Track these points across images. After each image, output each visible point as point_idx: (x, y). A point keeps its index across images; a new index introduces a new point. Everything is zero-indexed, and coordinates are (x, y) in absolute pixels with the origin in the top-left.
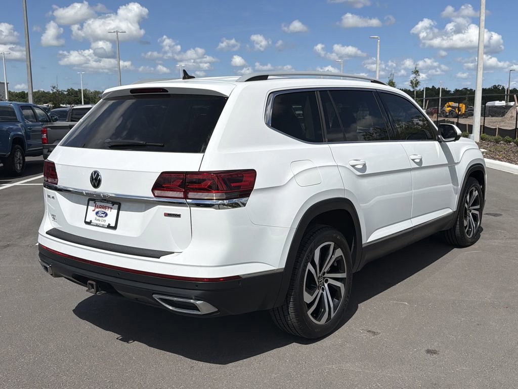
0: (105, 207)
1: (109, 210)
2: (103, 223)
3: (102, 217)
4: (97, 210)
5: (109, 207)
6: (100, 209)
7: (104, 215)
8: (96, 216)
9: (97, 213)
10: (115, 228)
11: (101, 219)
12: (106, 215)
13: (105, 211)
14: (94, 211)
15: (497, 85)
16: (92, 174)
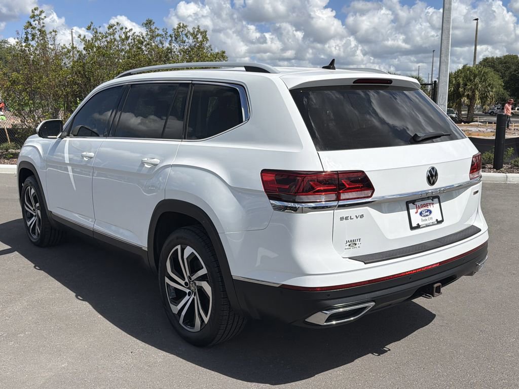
0: (426, 205)
1: (432, 206)
2: (431, 221)
3: (427, 215)
4: (419, 211)
5: (430, 204)
6: (422, 209)
7: (428, 213)
8: (421, 217)
9: (421, 214)
10: (442, 221)
11: (427, 218)
12: (431, 212)
13: (428, 208)
14: (416, 213)
16: (430, 171)
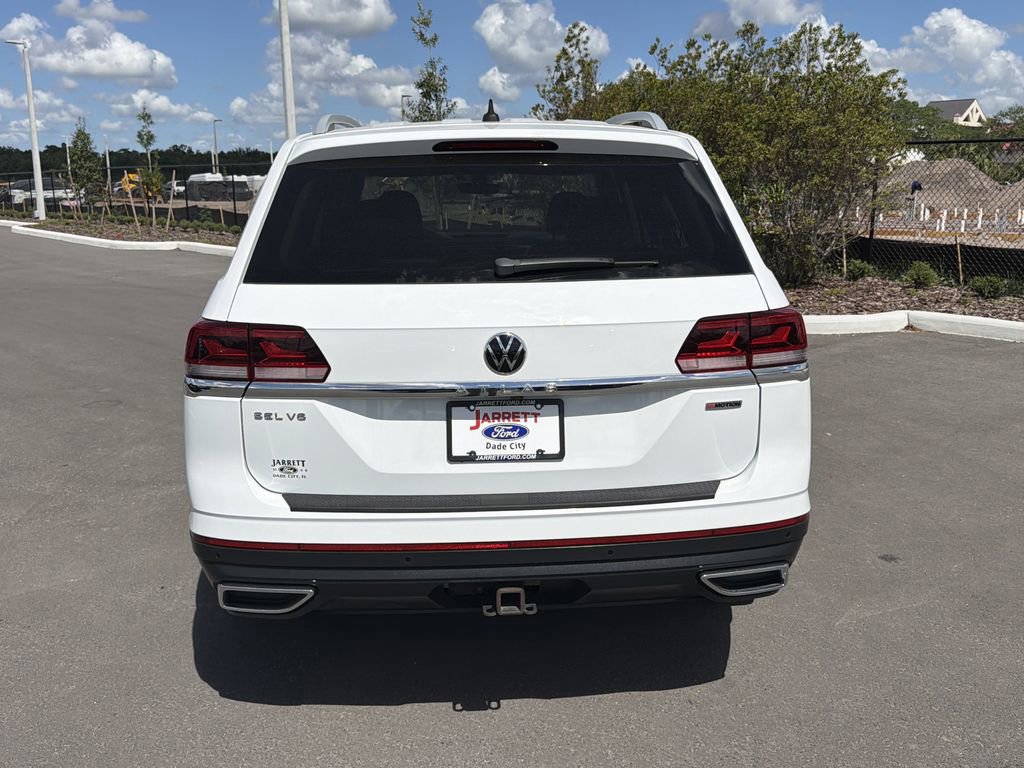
0: (515, 416)
1: (531, 419)
2: (519, 451)
4: (485, 425)
5: (527, 414)
6: (496, 423)
7: (513, 434)
8: (487, 440)
9: (488, 432)
10: (560, 456)
11: (507, 443)
12: (523, 432)
13: (517, 423)
14: (474, 428)
15: (179, 145)
16: (493, 343)
